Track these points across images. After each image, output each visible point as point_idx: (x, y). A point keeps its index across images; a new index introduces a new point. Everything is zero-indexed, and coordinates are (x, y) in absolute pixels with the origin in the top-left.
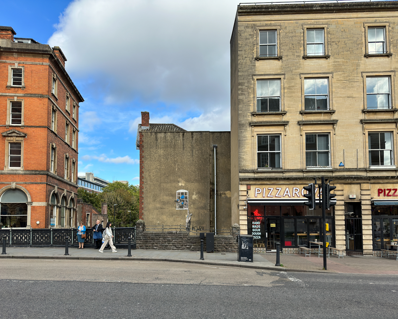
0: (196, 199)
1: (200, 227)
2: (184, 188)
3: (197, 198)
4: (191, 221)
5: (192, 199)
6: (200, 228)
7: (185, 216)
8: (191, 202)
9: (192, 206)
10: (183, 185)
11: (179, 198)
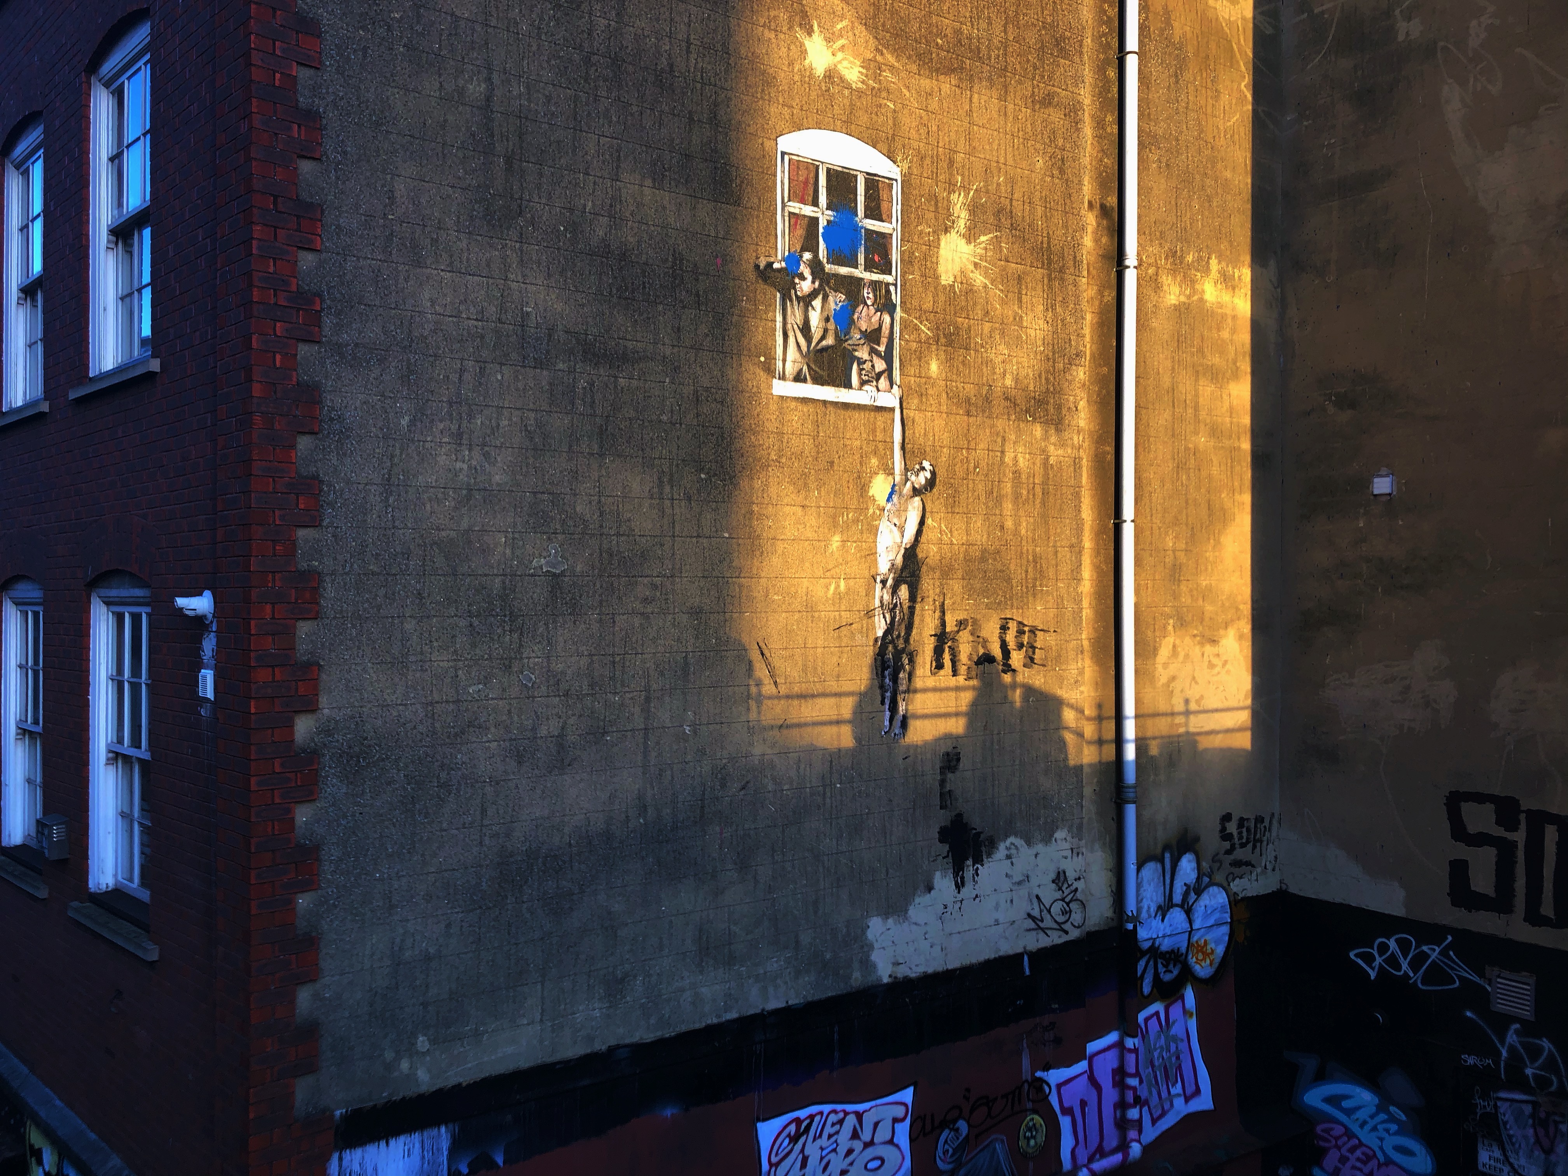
0: (970, 291)
1: (1004, 628)
2: (864, 119)
3: (979, 279)
4: (921, 555)
5: (937, 277)
6: (1004, 646)
7: (863, 489)
8: (922, 314)
9: (934, 367)
10: (852, 73)
11: (800, 232)
